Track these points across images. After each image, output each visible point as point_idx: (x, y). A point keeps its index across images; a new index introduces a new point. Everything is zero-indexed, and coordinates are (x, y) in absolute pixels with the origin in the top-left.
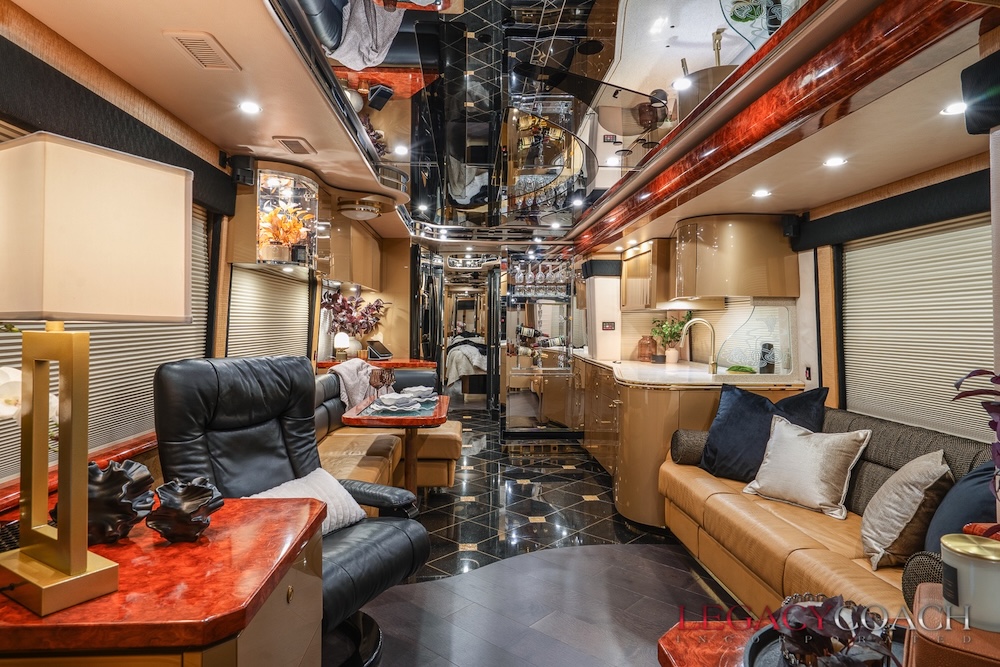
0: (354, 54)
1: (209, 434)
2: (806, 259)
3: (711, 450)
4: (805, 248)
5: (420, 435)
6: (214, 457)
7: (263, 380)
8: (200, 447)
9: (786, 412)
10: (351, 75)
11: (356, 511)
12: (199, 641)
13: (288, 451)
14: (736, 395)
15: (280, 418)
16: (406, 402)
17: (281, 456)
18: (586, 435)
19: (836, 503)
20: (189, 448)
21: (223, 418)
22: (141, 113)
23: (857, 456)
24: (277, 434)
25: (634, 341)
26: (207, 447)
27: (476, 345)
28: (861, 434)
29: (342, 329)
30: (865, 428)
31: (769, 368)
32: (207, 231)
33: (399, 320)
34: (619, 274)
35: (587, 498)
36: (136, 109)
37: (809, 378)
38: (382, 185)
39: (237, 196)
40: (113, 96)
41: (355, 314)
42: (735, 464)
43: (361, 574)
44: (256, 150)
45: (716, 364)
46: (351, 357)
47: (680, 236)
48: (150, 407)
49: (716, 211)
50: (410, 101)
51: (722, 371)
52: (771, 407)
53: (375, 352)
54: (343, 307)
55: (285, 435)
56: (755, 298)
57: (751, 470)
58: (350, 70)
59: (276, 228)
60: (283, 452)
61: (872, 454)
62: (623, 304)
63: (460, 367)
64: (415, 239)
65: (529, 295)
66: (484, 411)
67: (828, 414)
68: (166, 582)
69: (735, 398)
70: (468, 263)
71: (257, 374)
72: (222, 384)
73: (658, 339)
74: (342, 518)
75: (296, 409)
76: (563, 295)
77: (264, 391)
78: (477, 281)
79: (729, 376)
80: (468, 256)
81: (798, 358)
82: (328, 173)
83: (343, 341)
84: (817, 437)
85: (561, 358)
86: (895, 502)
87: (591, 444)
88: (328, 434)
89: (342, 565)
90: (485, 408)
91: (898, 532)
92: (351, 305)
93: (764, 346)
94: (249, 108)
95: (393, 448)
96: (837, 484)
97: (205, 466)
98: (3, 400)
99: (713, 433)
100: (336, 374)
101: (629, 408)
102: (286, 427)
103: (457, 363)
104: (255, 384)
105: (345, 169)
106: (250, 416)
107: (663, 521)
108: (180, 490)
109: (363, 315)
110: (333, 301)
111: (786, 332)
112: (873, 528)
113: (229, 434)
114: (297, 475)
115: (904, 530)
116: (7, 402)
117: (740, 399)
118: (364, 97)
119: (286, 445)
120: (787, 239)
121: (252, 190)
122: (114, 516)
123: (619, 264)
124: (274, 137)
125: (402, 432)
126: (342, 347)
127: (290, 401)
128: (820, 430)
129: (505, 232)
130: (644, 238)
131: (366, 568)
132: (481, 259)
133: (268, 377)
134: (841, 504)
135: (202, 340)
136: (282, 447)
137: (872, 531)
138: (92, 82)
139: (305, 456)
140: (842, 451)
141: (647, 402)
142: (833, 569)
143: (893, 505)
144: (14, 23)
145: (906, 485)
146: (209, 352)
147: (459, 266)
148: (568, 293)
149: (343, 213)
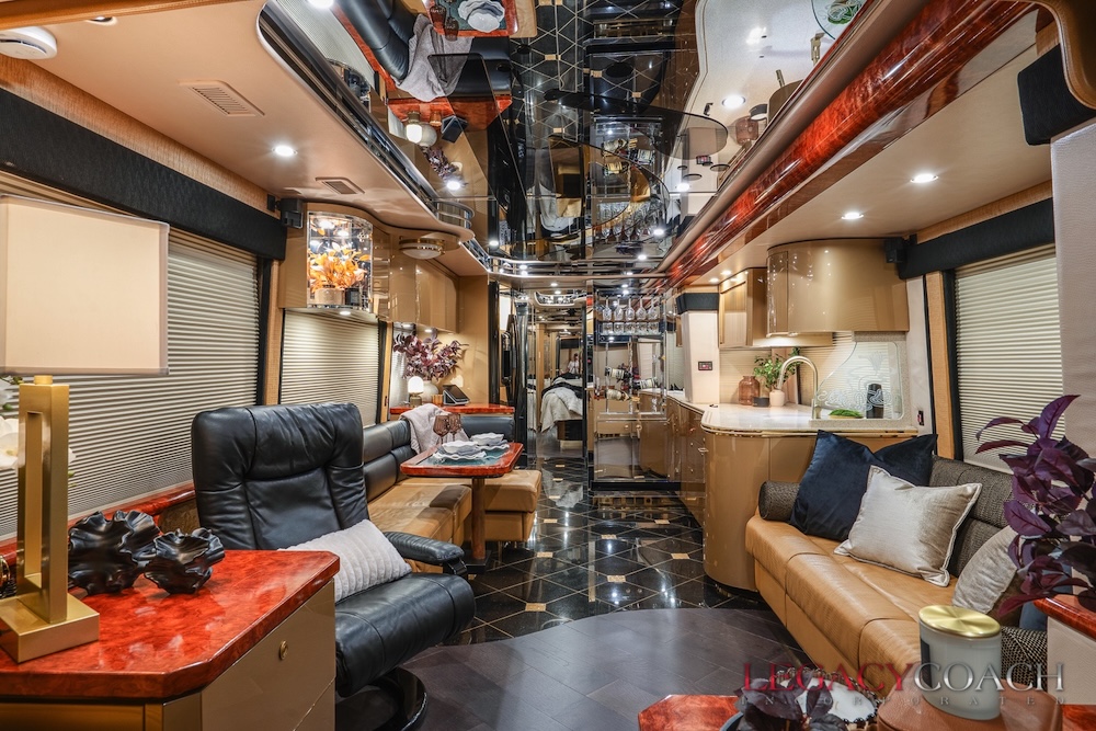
0: (423, 84)
1: (249, 484)
2: (914, 287)
3: (802, 505)
4: (913, 276)
5: (488, 486)
6: (253, 508)
7: (305, 429)
8: (238, 497)
9: (885, 461)
10: (423, 107)
11: (400, 565)
12: (159, 693)
13: (334, 502)
14: (831, 442)
15: (326, 466)
16: (471, 451)
17: (326, 507)
18: (682, 486)
19: (938, 567)
20: (225, 498)
21: (262, 467)
22: (176, 162)
23: (964, 514)
24: (322, 483)
25: (734, 382)
26: (246, 496)
27: (573, 388)
28: (969, 488)
29: (418, 373)
30: (974, 482)
31: (876, 412)
32: (257, 276)
33: (476, 362)
34: (716, 308)
35: (676, 556)
36: (171, 159)
37: (922, 423)
38: (441, 222)
39: (288, 240)
40: (145, 147)
41: (430, 357)
42: (828, 521)
43: (392, 632)
44: (303, 192)
45: (819, 408)
46: (426, 402)
47: (771, 265)
48: (189, 457)
49: (809, 236)
50: (486, 132)
51: (825, 414)
52: (869, 456)
53: (452, 396)
54: (416, 350)
55: (330, 486)
56: (856, 333)
57: (845, 528)
58: (420, 102)
59: (330, 271)
60: (328, 502)
61: (981, 512)
62: (721, 341)
63: (555, 411)
64: (493, 276)
65: (630, 332)
66: (578, 459)
67: (937, 465)
68: (147, 633)
69: (830, 446)
70: (560, 299)
71: (298, 422)
72: (260, 432)
73: (762, 380)
74: (383, 572)
75: (342, 457)
76: (655, 332)
77: (306, 439)
78: (573, 318)
79: (828, 421)
80: (558, 292)
81: (909, 400)
82: (382, 212)
83: (417, 385)
84: (917, 491)
85: (655, 401)
86: (989, 568)
87: (687, 496)
88: (396, 484)
89: (374, 623)
90: (580, 456)
91: (992, 602)
92: (427, 347)
93: (871, 387)
94: (284, 151)
95: (459, 499)
96: (939, 545)
97: (243, 516)
98: (5, 451)
99: (803, 485)
100: (407, 420)
101: (715, 456)
102: (332, 477)
103: (552, 408)
104: (297, 433)
105: (398, 207)
106: (291, 464)
107: (754, 583)
108: (178, 541)
109: (439, 358)
110: (404, 345)
111: (895, 371)
112: (964, 597)
113: (270, 483)
114: (342, 526)
115: (999, 601)
116: (9, 453)
117: (835, 447)
118: (437, 129)
119: (332, 495)
120: (892, 265)
121: (303, 232)
122: (115, 566)
123: (716, 297)
124: (317, 179)
125: (469, 481)
126: (416, 391)
127: (334, 450)
128: (926, 483)
129: (590, 265)
130: (739, 268)
131: (398, 628)
132: (573, 295)
133: (311, 426)
134: (943, 569)
135: (252, 388)
136: (327, 498)
137: (963, 601)
138: (121, 136)
139: (352, 507)
140: (945, 508)
141: (734, 449)
142: (910, 643)
143: (987, 572)
144: (37, 84)
145: (1001, 547)
146: (260, 400)
147: (549, 303)
148: (661, 330)
149: (405, 252)
